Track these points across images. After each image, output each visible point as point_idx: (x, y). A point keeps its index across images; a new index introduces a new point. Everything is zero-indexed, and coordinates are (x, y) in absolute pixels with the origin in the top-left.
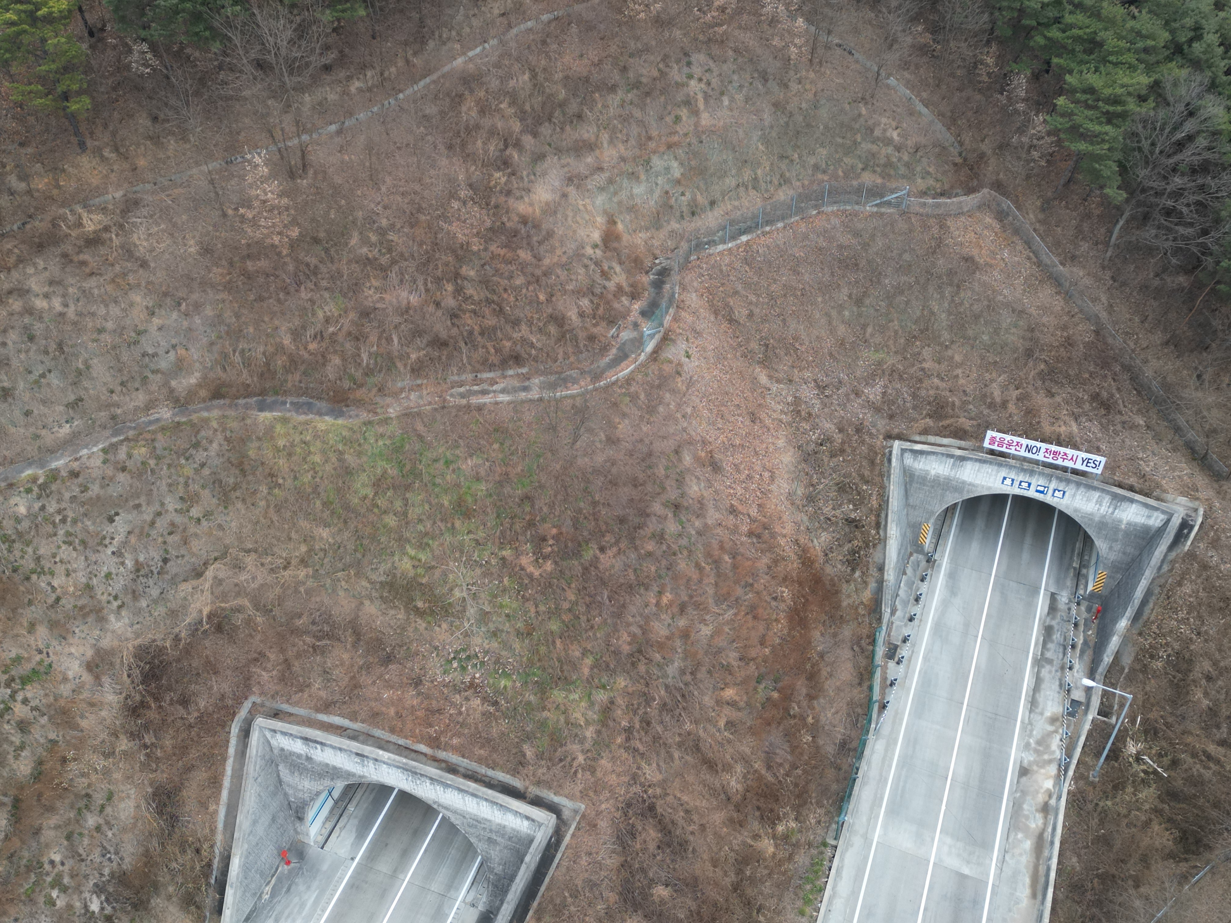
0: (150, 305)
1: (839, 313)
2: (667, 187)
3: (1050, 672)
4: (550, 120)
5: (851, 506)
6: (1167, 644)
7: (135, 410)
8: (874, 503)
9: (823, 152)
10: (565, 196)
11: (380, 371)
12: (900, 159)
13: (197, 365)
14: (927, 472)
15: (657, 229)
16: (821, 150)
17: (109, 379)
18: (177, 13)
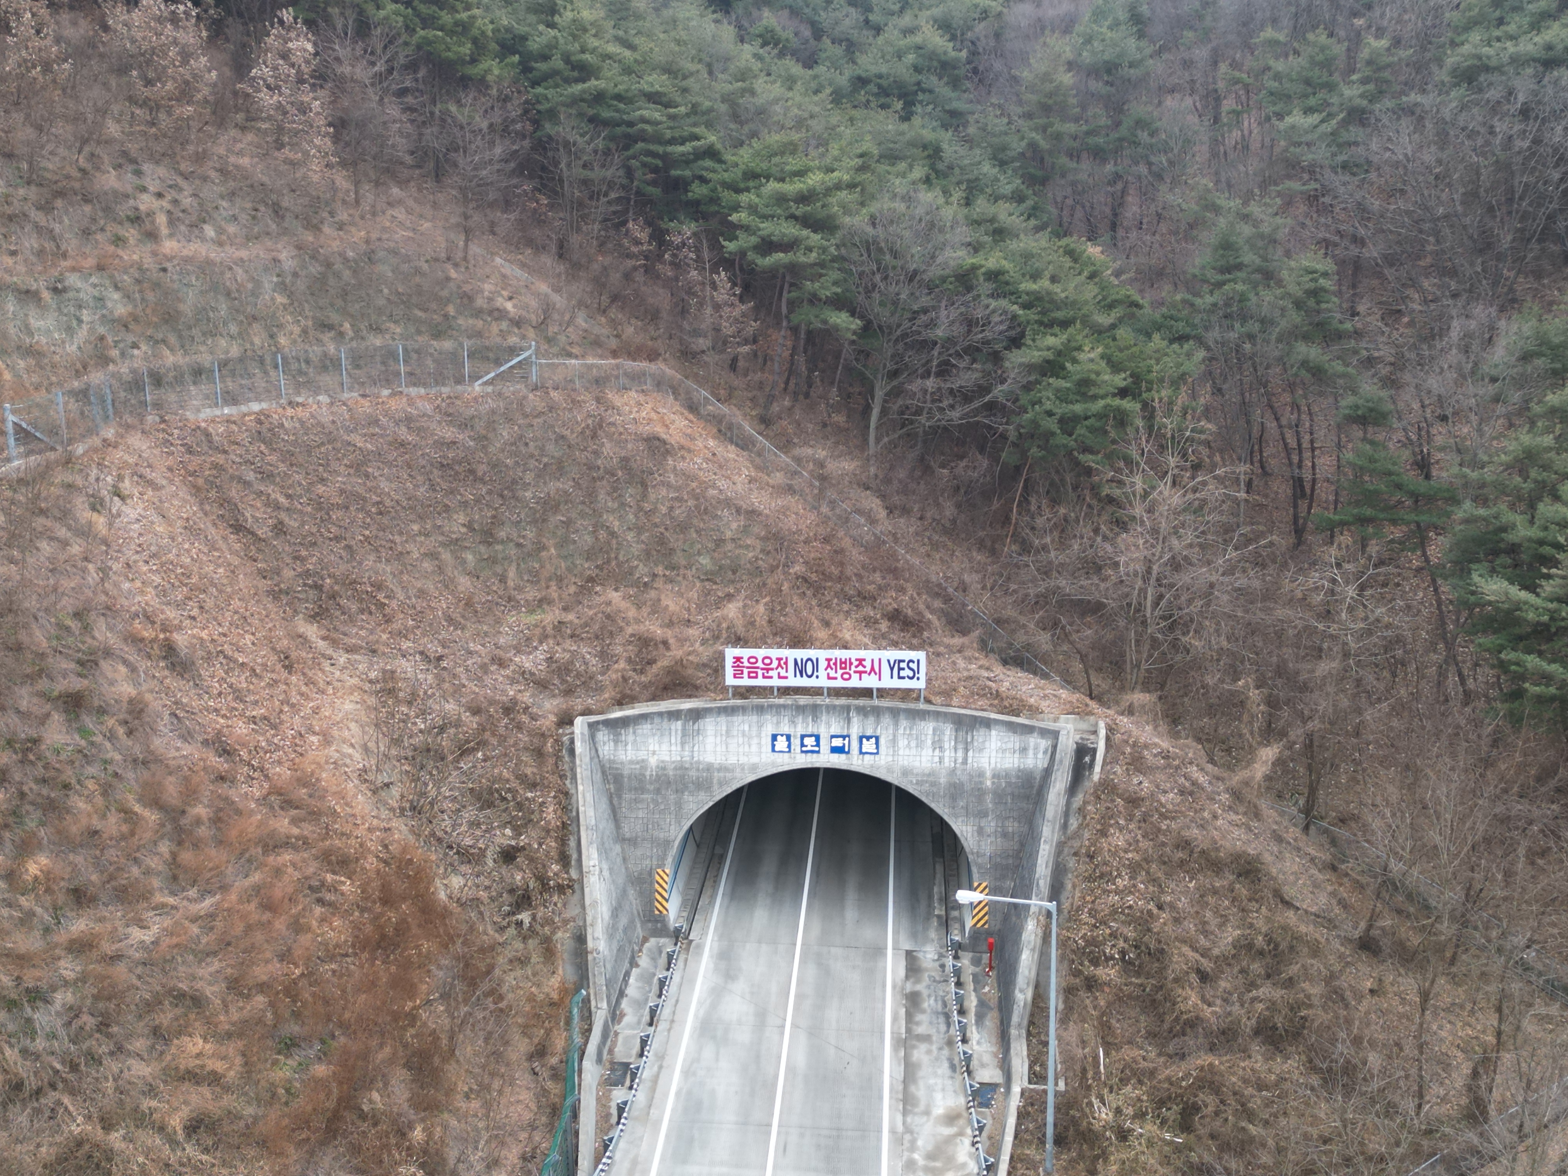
1: (456, 556)
3: (929, 1052)
5: (508, 832)
6: (1114, 935)
8: (551, 814)
14: (643, 764)
16: (391, 325)
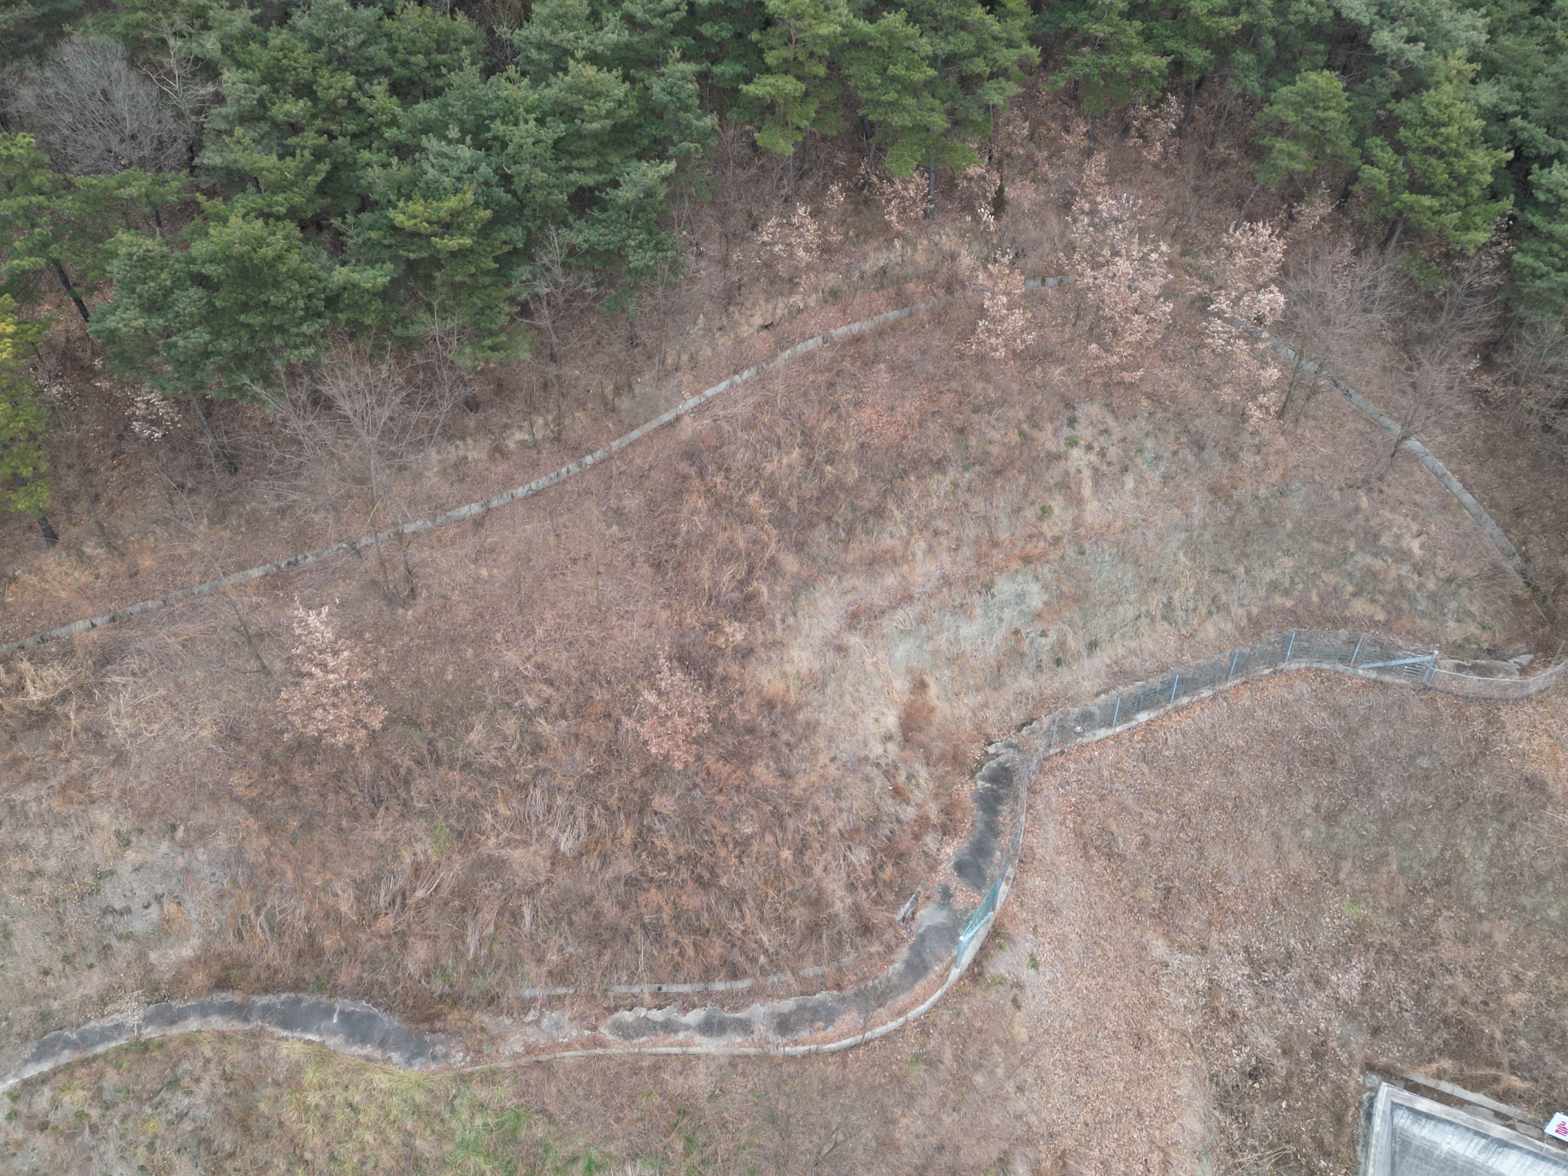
0: (124, 829)
1: (1296, 833)
2: (1017, 624)
4: (829, 519)
7: (83, 1004)
9: (1288, 563)
10: (841, 650)
11: (497, 966)
12: (1420, 587)
13: (196, 926)
14: (1435, 1145)
15: (995, 689)
16: (1285, 560)
17: (43, 952)
18: (206, 355)
